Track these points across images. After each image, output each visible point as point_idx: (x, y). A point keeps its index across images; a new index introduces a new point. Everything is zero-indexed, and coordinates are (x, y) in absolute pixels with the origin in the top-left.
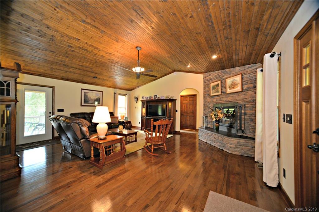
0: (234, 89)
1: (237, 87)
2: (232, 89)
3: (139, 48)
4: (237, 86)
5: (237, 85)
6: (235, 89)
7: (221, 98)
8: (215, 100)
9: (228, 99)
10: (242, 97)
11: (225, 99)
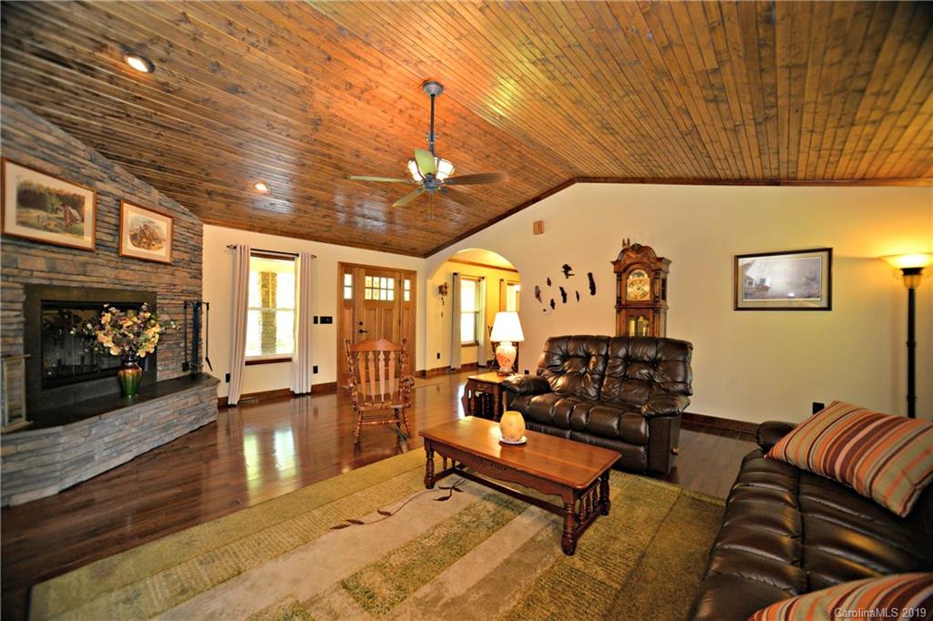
0: (149, 249)
1: (159, 248)
2: (143, 247)
3: (433, 88)
4: (159, 245)
5: (160, 242)
6: (151, 252)
7: (84, 264)
8: (40, 264)
9: (123, 275)
10: (167, 278)
11: (110, 273)
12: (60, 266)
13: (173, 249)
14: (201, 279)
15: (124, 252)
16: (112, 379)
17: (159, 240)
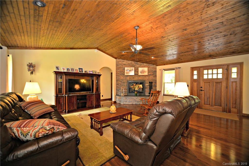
2: (142, 73)
3: (136, 28)
6: (144, 74)
7: (134, 77)
8: (129, 78)
9: (139, 78)
10: (148, 78)
11: (137, 78)
12: (131, 78)
13: (148, 72)
14: (156, 77)
15: (139, 75)
16: (134, 93)
17: (145, 72)
